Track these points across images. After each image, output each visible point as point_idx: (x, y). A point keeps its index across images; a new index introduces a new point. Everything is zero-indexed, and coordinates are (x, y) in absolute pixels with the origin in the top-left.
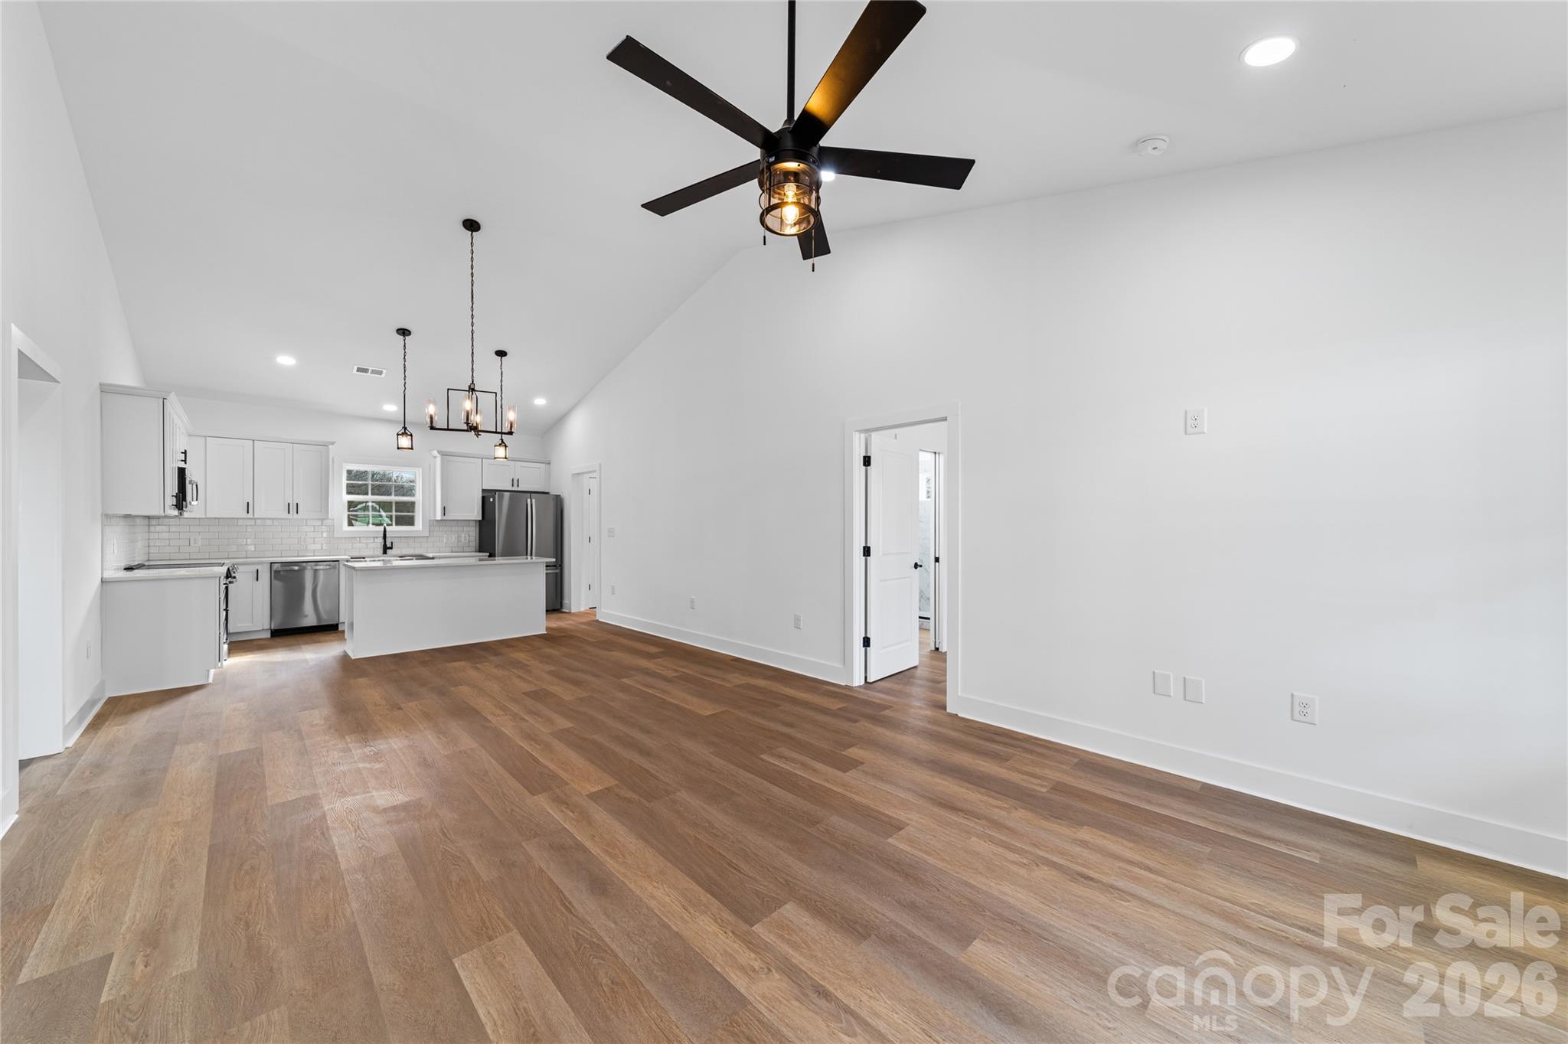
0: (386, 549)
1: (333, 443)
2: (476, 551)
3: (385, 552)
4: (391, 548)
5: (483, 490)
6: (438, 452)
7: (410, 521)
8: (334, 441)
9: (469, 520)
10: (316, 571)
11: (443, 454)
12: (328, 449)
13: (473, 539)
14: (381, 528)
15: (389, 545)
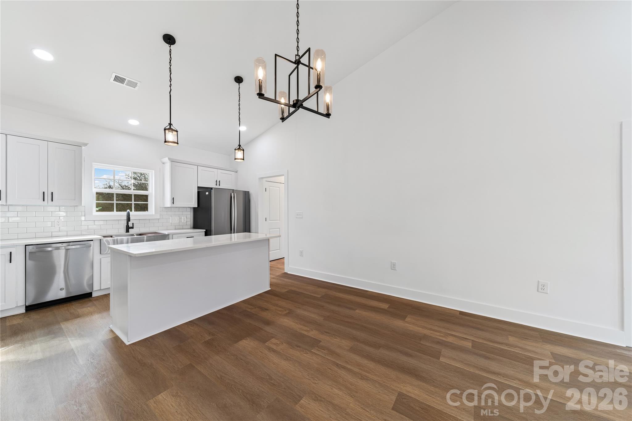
0: (128, 229)
1: (86, 145)
2: (191, 228)
3: (127, 231)
4: (132, 228)
5: (198, 187)
6: (169, 159)
7: (144, 208)
8: (86, 142)
9: (186, 207)
10: (67, 250)
11: (172, 161)
12: (82, 148)
13: (189, 220)
14: (125, 213)
15: (130, 225)
